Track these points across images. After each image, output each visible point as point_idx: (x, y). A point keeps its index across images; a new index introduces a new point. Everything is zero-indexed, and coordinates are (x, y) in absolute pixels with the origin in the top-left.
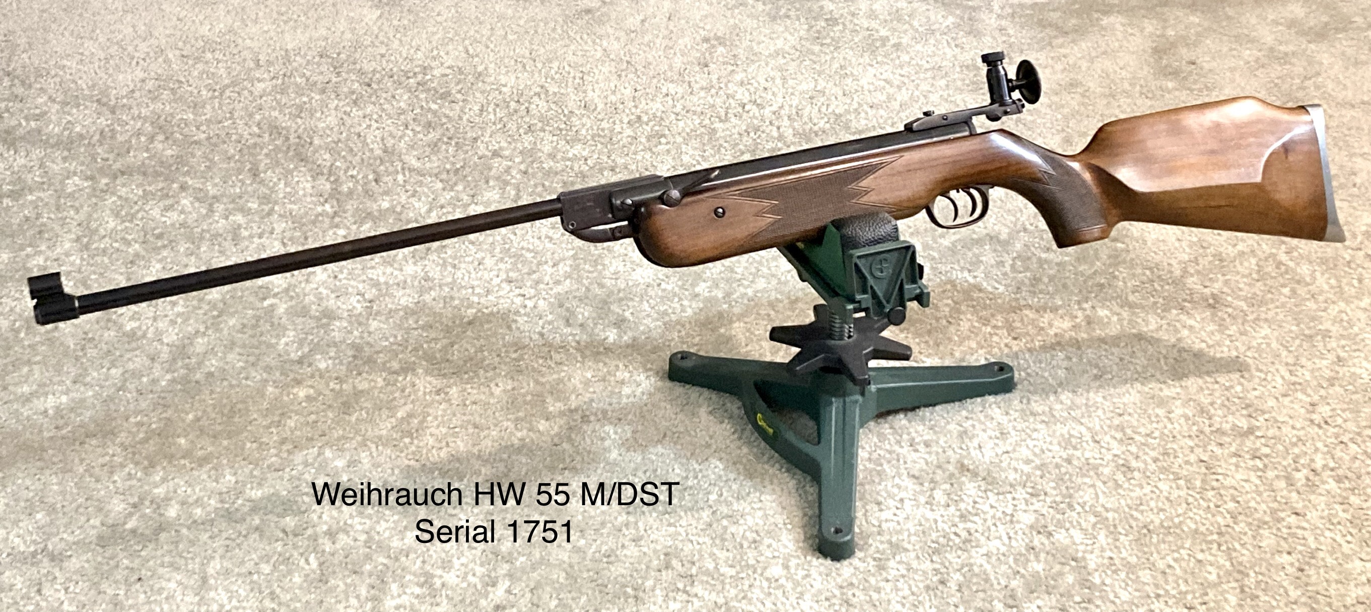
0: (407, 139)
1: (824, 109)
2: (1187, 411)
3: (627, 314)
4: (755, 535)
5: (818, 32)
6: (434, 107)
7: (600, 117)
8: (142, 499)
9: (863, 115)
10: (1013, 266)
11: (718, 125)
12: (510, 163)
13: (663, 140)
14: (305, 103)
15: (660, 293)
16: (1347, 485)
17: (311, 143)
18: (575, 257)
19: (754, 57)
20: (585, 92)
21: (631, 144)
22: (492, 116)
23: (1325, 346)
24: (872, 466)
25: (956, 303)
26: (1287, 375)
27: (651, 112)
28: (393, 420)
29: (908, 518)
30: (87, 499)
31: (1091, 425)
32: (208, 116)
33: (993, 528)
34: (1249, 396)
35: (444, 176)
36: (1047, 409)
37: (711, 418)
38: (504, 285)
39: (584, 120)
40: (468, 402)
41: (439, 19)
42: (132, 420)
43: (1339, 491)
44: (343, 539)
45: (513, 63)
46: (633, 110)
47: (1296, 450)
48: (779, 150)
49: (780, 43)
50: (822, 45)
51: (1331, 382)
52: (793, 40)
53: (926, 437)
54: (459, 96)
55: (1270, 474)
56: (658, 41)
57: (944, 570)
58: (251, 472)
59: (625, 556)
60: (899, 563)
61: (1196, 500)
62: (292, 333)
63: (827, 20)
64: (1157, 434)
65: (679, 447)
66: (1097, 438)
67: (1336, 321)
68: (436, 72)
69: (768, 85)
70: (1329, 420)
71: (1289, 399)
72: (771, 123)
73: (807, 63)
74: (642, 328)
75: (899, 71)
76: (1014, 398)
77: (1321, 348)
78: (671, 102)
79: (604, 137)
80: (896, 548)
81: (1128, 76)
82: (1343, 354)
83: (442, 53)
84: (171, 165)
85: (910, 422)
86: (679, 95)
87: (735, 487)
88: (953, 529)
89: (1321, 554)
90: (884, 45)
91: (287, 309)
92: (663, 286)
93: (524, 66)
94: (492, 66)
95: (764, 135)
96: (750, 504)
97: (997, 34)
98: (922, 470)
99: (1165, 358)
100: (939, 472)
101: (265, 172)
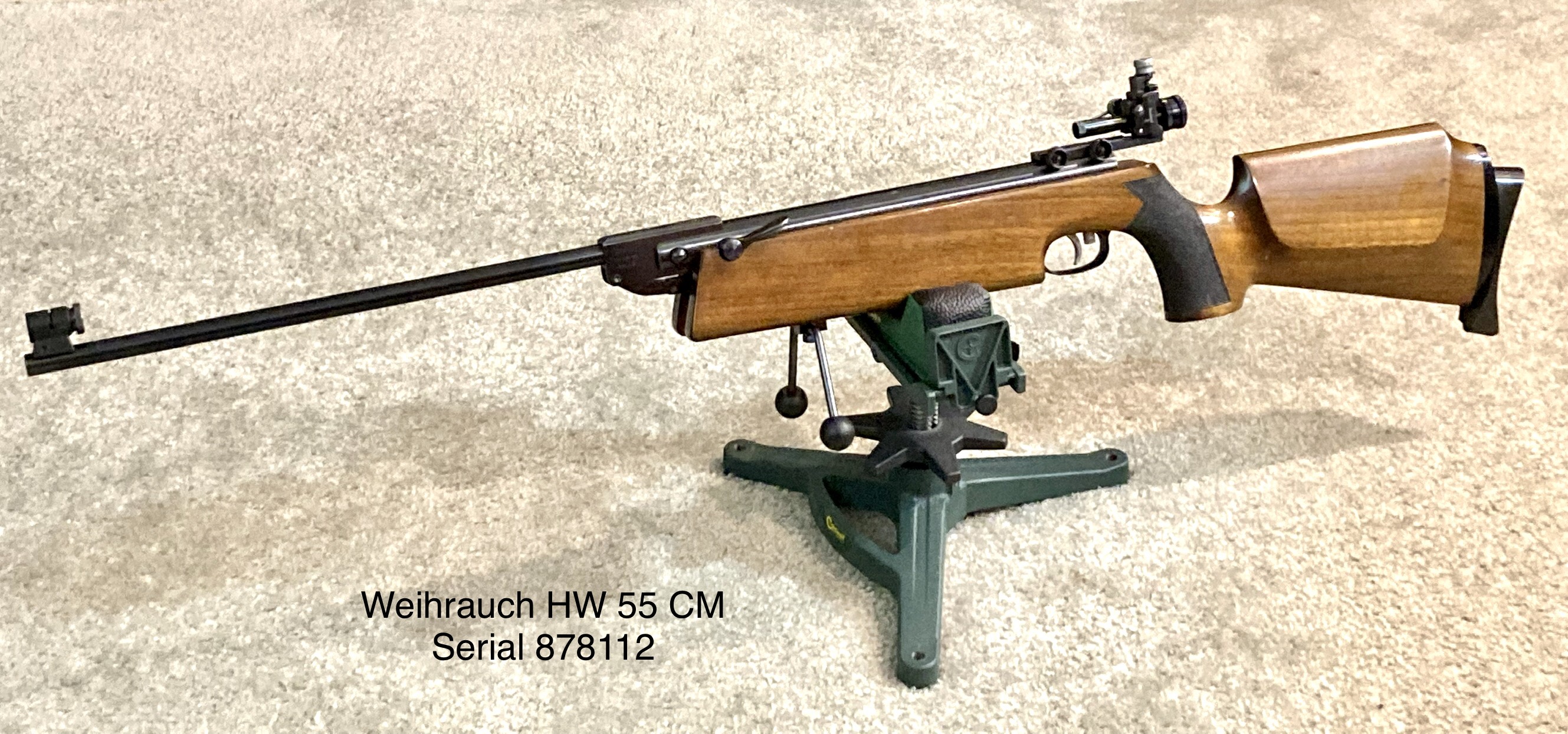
0: (388, 193)
1: (886, 142)
2: (1333, 500)
3: (670, 404)
4: (840, 669)
5: (873, 46)
6: (418, 152)
7: (619, 159)
8: (106, 652)
9: (933, 148)
10: (1121, 329)
11: (761, 166)
12: (515, 221)
13: (697, 186)
14: (260, 151)
15: (707, 377)
16: (1522, 582)
17: (272, 203)
18: (601, 334)
19: (798, 78)
20: (599, 128)
21: (659, 192)
22: (488, 162)
23: (1488, 415)
24: (972, 579)
25: (1057, 378)
26: (1446, 453)
27: (680, 151)
28: (400, 543)
29: (1017, 641)
30: (41, 654)
31: (1223, 521)
32: (143, 172)
33: (1117, 650)
34: (1403, 479)
35: (437, 238)
36: (1172, 505)
37: (779, 527)
38: (520, 374)
39: (602, 164)
40: (488, 520)
41: (414, 41)
42: (85, 554)
43: (1513, 591)
44: (353, 694)
45: (508, 94)
46: (659, 150)
47: (1462, 543)
48: (837, 194)
49: (828, 61)
50: (879, 61)
51: (1498, 458)
52: (844, 57)
53: (1032, 543)
54: (446, 138)
55: (1434, 571)
56: (682, 62)
57: (1063, 703)
58: (235, 613)
59: (689, 700)
60: (1012, 695)
61: (1350, 606)
62: (269, 441)
63: (882, 31)
64: (1299, 528)
65: (743, 565)
66: (1231, 537)
67: (1501, 385)
68: (417, 108)
69: (817, 114)
70: (1498, 506)
71: (1449, 480)
72: (824, 160)
73: (863, 85)
74: (689, 420)
75: (972, 92)
76: (1131, 491)
77: (1483, 416)
78: (703, 138)
79: (625, 184)
80: (1008, 678)
81: (1242, 90)
82: (1510, 426)
83: (422, 84)
84: (103, 235)
85: (1013, 524)
86: (712, 129)
87: (813, 611)
88: (1071, 653)
89: (1495, 666)
90: (952, 60)
91: (261, 411)
92: (711, 367)
93: (523, 98)
94: (484, 98)
95: (817, 177)
96: (832, 630)
97: (1084, 43)
98: (1030, 583)
99: (1305, 436)
100: (1050, 584)
101: (220, 240)
